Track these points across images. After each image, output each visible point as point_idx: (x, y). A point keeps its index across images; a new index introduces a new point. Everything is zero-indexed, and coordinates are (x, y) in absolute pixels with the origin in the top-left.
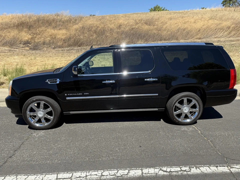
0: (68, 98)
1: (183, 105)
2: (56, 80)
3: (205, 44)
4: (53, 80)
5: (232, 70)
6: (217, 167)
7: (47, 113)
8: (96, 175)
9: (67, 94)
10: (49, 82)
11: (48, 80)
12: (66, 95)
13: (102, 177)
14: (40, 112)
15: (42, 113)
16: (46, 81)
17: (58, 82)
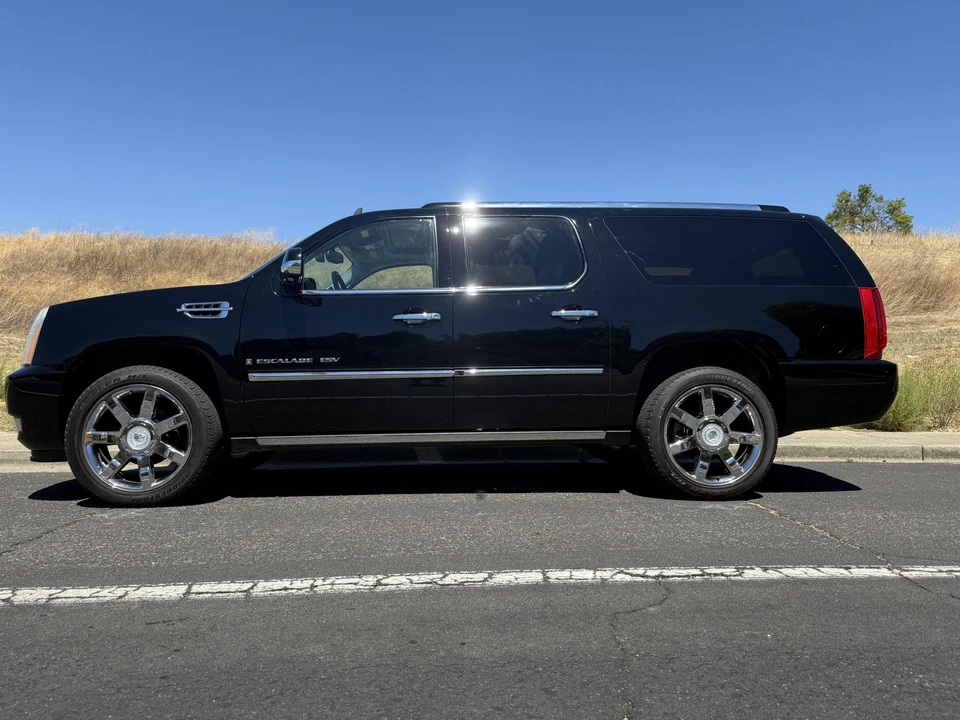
0: (254, 377)
1: (702, 416)
2: (215, 306)
3: (759, 209)
4: (206, 306)
5: (864, 292)
6: (847, 568)
7: (164, 437)
8: (355, 584)
9: (254, 361)
10: (190, 313)
11: (187, 307)
12: (249, 362)
13: (380, 588)
14: (138, 430)
15: (144, 433)
16: (180, 308)
17: (224, 315)
